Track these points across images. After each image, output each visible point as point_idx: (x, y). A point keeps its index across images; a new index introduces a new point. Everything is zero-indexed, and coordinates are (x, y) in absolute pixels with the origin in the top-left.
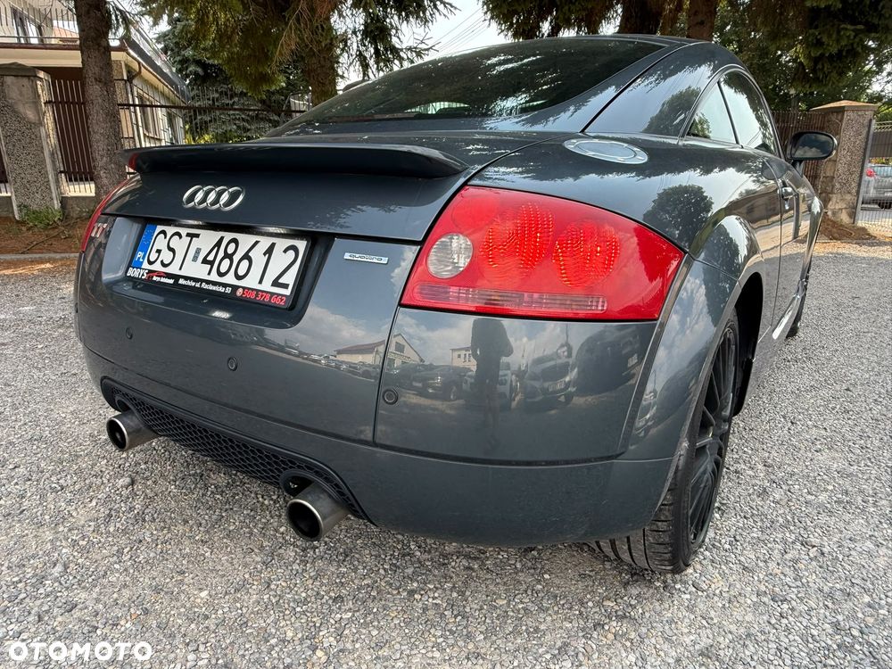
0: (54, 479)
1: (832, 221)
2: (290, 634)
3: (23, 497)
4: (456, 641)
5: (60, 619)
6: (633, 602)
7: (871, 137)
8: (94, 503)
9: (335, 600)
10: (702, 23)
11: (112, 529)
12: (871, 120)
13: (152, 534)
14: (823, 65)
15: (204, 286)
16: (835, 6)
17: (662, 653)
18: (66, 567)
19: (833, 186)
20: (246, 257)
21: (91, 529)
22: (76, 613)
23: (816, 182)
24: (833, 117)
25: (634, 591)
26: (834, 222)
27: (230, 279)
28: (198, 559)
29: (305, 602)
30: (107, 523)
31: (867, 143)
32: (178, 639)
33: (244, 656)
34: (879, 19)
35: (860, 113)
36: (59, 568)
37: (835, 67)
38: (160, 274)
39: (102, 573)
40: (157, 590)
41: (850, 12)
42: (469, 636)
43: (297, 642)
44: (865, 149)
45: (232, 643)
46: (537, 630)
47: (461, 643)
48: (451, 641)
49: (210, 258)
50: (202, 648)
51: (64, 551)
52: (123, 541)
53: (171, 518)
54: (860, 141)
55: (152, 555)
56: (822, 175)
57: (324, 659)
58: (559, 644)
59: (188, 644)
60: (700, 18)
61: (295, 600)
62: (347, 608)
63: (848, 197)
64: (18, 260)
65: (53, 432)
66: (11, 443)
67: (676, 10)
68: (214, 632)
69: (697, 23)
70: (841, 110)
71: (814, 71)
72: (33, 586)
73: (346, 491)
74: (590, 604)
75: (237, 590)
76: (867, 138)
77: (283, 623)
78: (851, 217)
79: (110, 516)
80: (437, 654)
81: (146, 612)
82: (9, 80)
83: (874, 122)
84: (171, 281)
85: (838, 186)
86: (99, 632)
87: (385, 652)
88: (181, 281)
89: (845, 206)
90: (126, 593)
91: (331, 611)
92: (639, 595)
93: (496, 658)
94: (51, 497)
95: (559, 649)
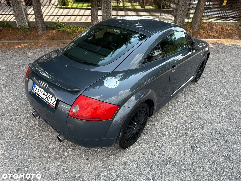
0: (26, 115)
2: (60, 152)
3: (21, 119)
4: (86, 156)
5: (26, 145)
6: (118, 152)
8: (33, 121)
9: (69, 146)
11: (35, 128)
13: (42, 129)
15: (43, 99)
17: (117, 162)
18: (27, 135)
20: (49, 96)
21: (32, 127)
22: (29, 144)
27: (47, 100)
28: (48, 135)
29: (64, 146)
30: (34, 126)
32: (44, 151)
33: (53, 155)
36: (26, 135)
38: (37, 93)
39: (33, 137)
40: (41, 141)
42: (88, 156)
43: (61, 154)
45: (52, 153)
46: (99, 155)
47: (86, 157)
48: (85, 156)
49: (44, 94)
50: (47, 153)
51: (27, 132)
52: (37, 130)
53: (45, 126)
55: (41, 134)
57: (64, 157)
58: (102, 158)
59: (45, 152)
61: (63, 146)
62: (71, 148)
64: (19, 42)
65: (26, 102)
66: (19, 105)
68: (49, 150)
72: (22, 139)
74: (110, 152)
75: (54, 143)
77: (60, 150)
79: (35, 125)
80: (82, 158)
81: (39, 145)
84: (38, 96)
86: (32, 148)
87: (74, 157)
88: (40, 97)
90: (37, 141)
91: (68, 148)
92: (119, 151)
93: (91, 160)
94: (25, 119)
95: (101, 159)
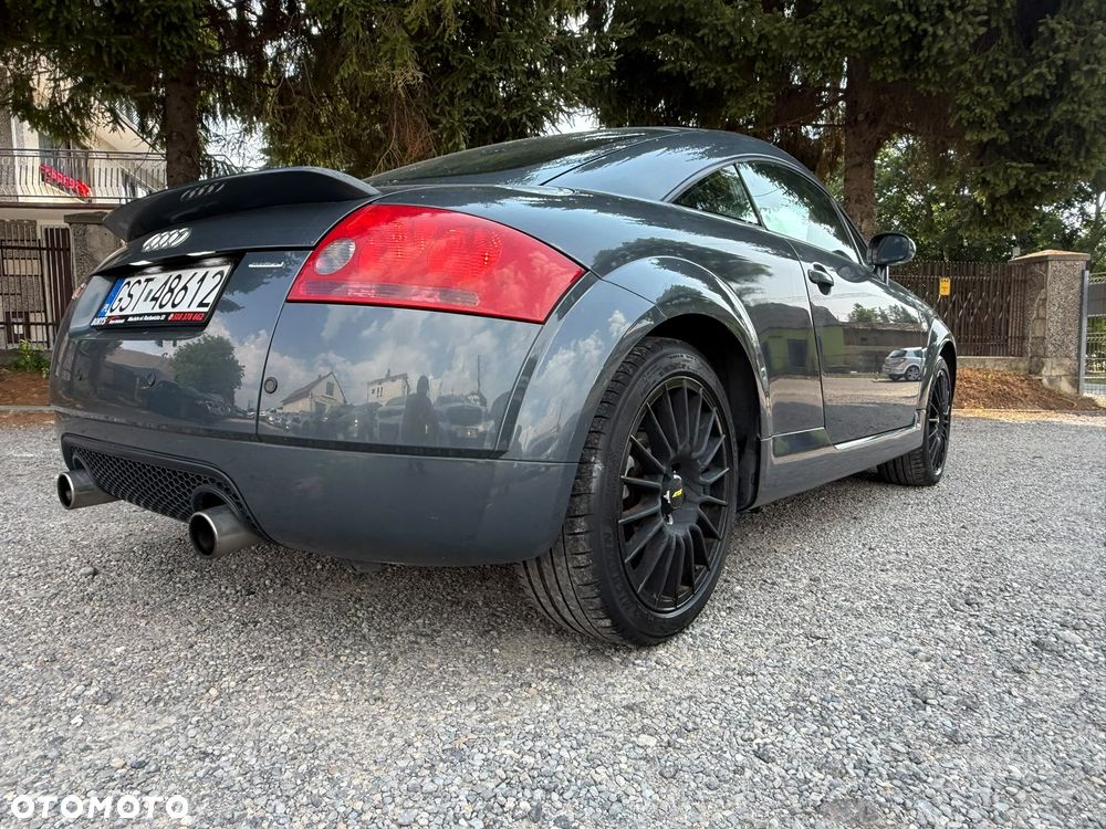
1: (1047, 390)
7: (1086, 291)
10: (860, 165)
12: (1083, 272)
14: (1001, 206)
15: (146, 318)
16: (1002, 139)
19: (1045, 349)
20: (185, 288)
23: (1025, 344)
24: (1036, 269)
25: (584, 663)
26: (1050, 391)
27: (169, 308)
31: (1081, 298)
34: (1059, 156)
35: (1068, 263)
37: (1017, 209)
38: (115, 318)
41: (1024, 148)
42: (379, 687)
44: (1081, 305)
46: (456, 685)
48: (357, 689)
49: (157, 296)
54: (1073, 296)
56: (1031, 335)
60: (858, 159)
63: (1067, 362)
67: (834, 153)
68: (113, 674)
69: (854, 166)
70: (1044, 261)
71: (992, 212)
73: (243, 503)
76: (1082, 292)
77: (188, 671)
78: (1073, 386)
81: (54, 660)
82: (91, 228)
83: (1087, 273)
84: (122, 321)
85: (1051, 348)
88: (130, 319)
89: (1063, 373)
91: (245, 665)
